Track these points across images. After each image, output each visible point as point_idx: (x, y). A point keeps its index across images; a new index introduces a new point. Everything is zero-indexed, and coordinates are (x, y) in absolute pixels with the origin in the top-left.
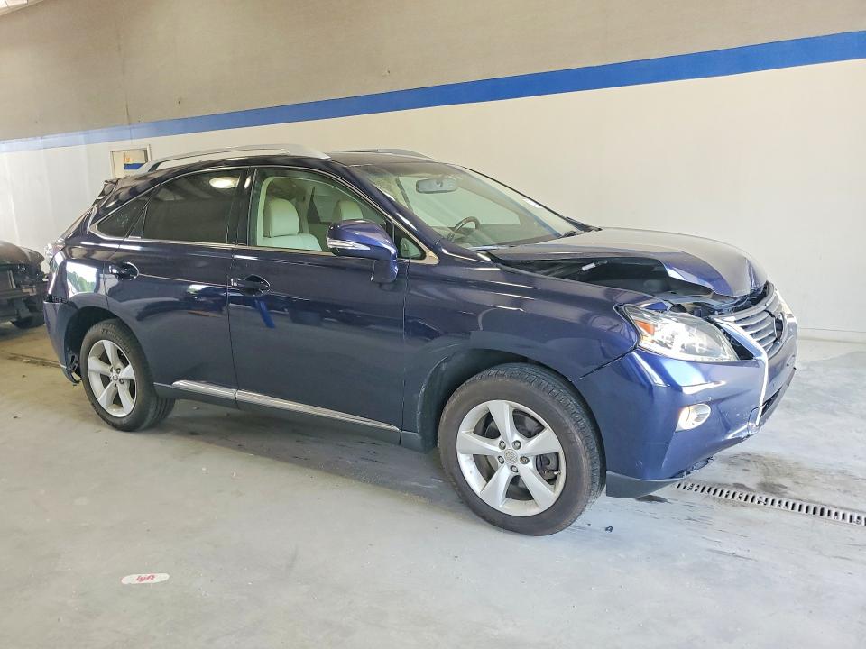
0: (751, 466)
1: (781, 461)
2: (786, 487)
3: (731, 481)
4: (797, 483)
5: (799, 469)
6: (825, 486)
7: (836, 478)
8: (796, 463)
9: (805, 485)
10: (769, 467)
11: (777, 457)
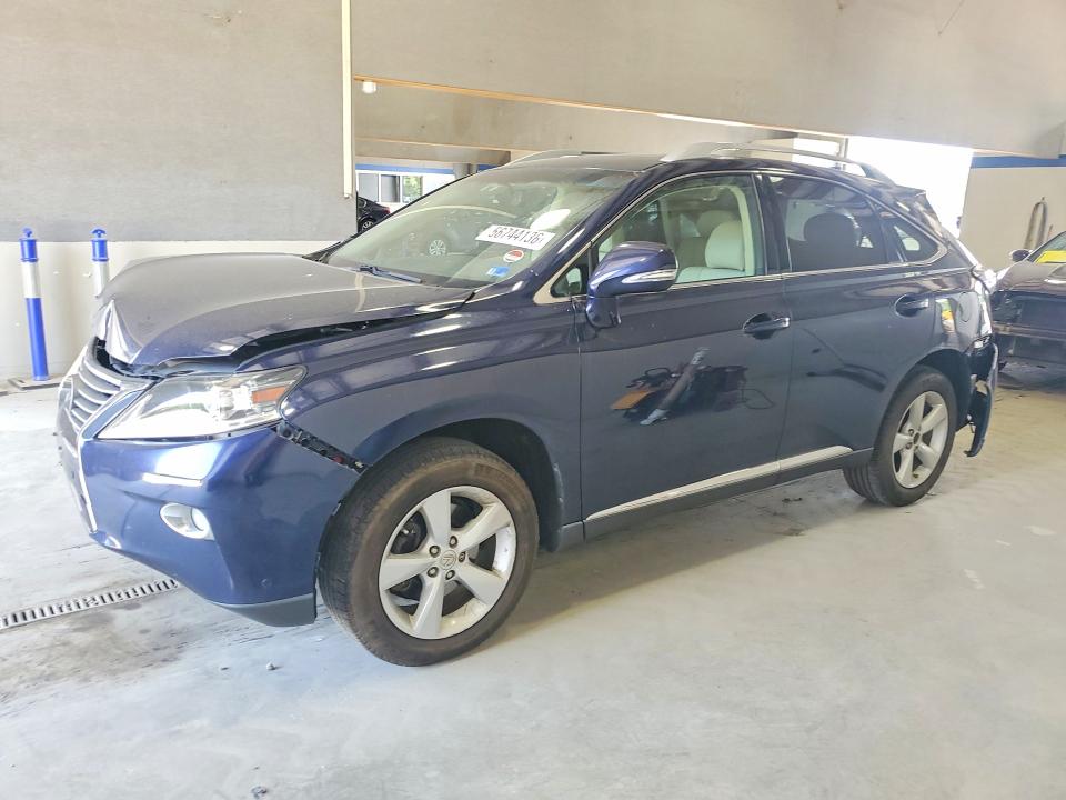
0: (143, 641)
1: (114, 673)
2: (76, 630)
3: (145, 608)
4: (64, 644)
5: (76, 671)
6: (25, 657)
7: (14, 680)
8: (86, 679)
9: (52, 646)
10: (119, 652)
11: (123, 676)
